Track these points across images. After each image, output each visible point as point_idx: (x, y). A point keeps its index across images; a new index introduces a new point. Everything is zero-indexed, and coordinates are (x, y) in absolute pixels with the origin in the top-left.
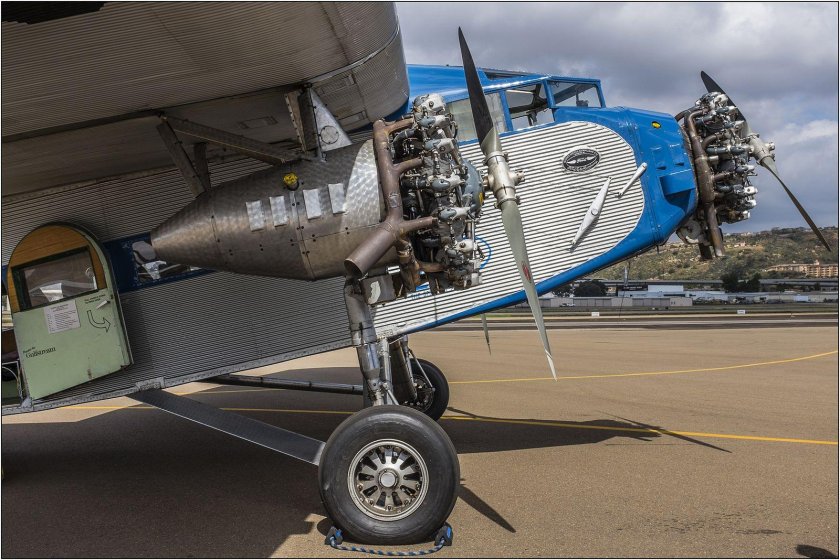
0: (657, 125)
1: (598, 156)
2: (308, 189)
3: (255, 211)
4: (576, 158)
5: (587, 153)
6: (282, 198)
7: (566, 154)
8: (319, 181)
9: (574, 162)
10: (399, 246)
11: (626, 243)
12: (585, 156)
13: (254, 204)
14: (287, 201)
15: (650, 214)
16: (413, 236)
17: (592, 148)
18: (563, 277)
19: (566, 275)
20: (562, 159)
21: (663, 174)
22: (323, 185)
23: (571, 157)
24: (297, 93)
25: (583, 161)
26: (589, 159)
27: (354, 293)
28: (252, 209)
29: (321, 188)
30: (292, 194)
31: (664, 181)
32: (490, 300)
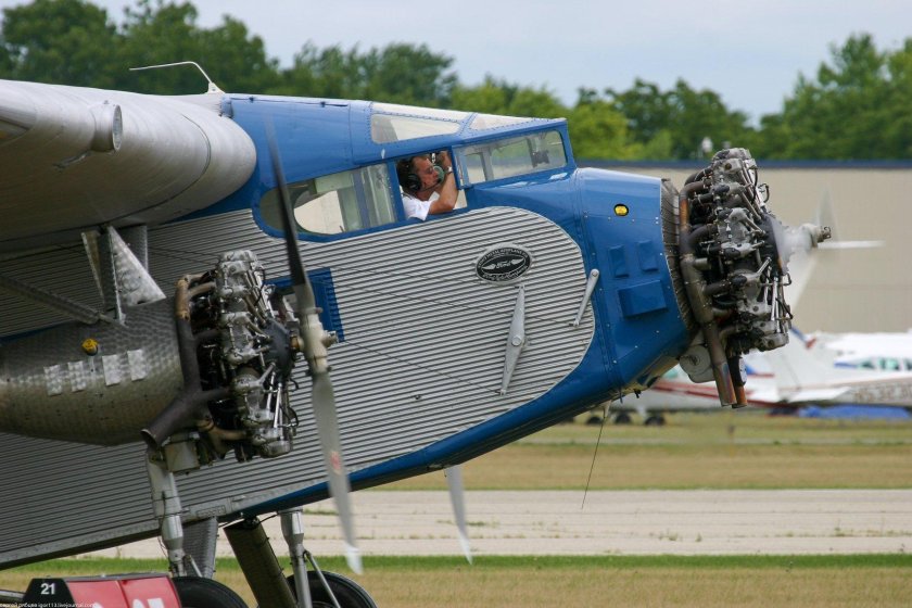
0: (624, 210)
1: (528, 260)
2: (107, 354)
3: (53, 376)
4: (495, 262)
5: (514, 254)
6: (81, 363)
7: (481, 255)
8: (119, 347)
9: (492, 267)
10: (196, 416)
11: (566, 386)
12: (509, 259)
13: (52, 368)
14: (86, 367)
15: (602, 342)
16: (211, 405)
17: (520, 247)
18: (471, 433)
19: (477, 430)
20: (475, 262)
21: (623, 285)
22: (122, 351)
23: (489, 259)
24: (94, 233)
25: (504, 266)
26: (515, 262)
27: (156, 460)
28: (50, 373)
29: (120, 355)
30: (92, 359)
31: (624, 296)
32: (368, 465)
